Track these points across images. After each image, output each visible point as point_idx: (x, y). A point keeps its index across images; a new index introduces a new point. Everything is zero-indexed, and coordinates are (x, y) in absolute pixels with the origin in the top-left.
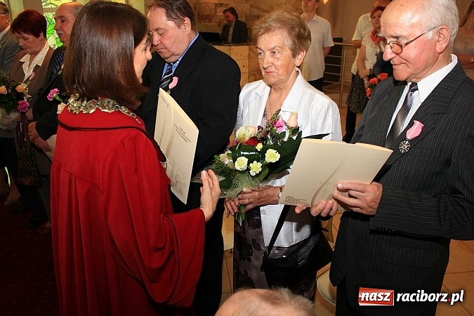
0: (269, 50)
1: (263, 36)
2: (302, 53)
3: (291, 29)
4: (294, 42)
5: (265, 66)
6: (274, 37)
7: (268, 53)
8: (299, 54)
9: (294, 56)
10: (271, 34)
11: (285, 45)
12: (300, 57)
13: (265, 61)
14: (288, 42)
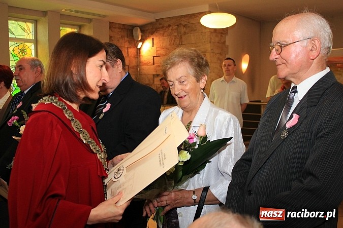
0: (177, 80)
1: (170, 70)
2: (204, 78)
3: (191, 61)
4: (196, 71)
5: (177, 93)
6: (180, 69)
7: (177, 83)
8: (201, 79)
9: (198, 81)
10: (176, 67)
11: (189, 73)
12: (203, 81)
13: (176, 89)
14: (191, 71)
